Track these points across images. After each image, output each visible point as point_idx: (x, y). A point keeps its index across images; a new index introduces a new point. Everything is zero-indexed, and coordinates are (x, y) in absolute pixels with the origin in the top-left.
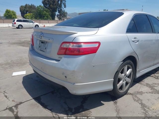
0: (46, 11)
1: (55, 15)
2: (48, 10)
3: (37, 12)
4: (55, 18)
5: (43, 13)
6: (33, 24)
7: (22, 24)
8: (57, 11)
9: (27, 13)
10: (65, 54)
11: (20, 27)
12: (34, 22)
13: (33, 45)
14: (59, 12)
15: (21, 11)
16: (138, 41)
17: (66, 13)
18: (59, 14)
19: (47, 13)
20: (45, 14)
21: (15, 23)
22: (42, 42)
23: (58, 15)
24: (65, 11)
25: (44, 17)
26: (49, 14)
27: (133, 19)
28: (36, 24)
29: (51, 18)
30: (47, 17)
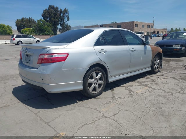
0: (47, 25)
1: (57, 29)
2: (50, 24)
3: (38, 26)
4: (57, 32)
5: (44, 28)
6: (34, 40)
7: (22, 40)
8: (60, 25)
9: (24, 28)
10: (42, 63)
11: (20, 43)
12: (35, 37)
13: (21, 59)
14: (62, 25)
15: (16, 26)
16: (105, 52)
17: (70, 27)
18: (61, 27)
19: (49, 28)
20: (46, 29)
21: (14, 39)
22: (27, 56)
23: (60, 29)
24: (69, 25)
25: (45, 31)
26: (51, 29)
27: (102, 34)
28: (37, 39)
29: (53, 32)
30: (49, 32)
